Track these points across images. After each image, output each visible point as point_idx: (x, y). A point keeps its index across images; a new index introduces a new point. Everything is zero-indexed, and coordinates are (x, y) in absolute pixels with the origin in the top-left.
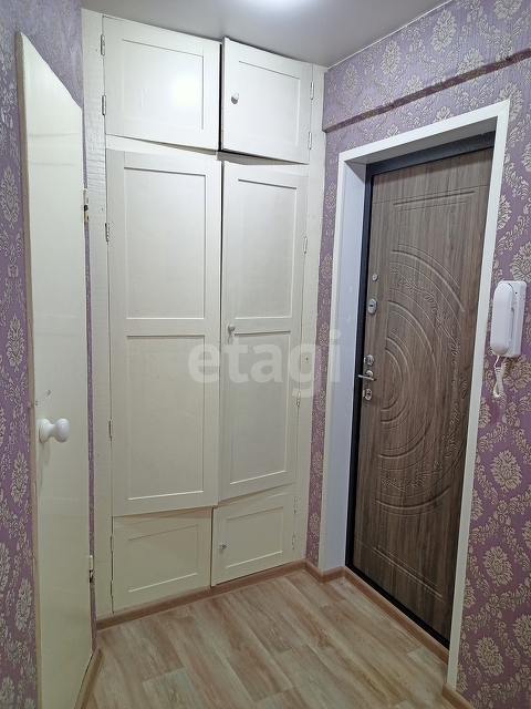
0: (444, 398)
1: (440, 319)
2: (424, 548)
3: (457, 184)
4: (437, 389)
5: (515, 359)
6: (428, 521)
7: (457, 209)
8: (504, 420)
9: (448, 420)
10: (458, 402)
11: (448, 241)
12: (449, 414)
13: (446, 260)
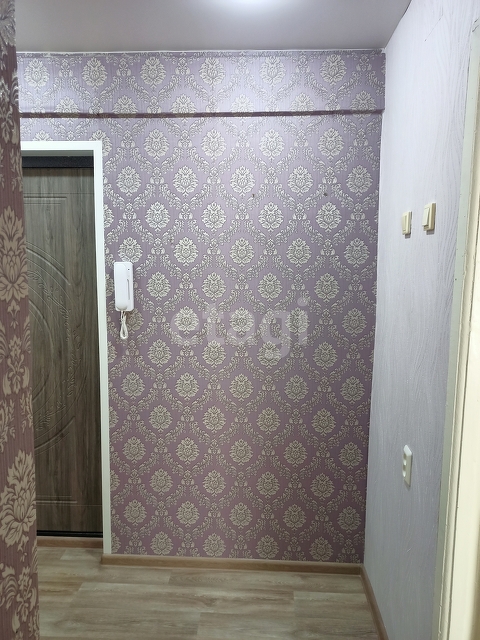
0: (60, 352)
1: (48, 292)
2: (56, 473)
3: (49, 189)
4: (52, 346)
5: (131, 313)
6: (56, 450)
7: (52, 208)
8: (127, 353)
9: (67, 367)
10: (74, 352)
11: (47, 233)
12: (66, 363)
13: (47, 247)
